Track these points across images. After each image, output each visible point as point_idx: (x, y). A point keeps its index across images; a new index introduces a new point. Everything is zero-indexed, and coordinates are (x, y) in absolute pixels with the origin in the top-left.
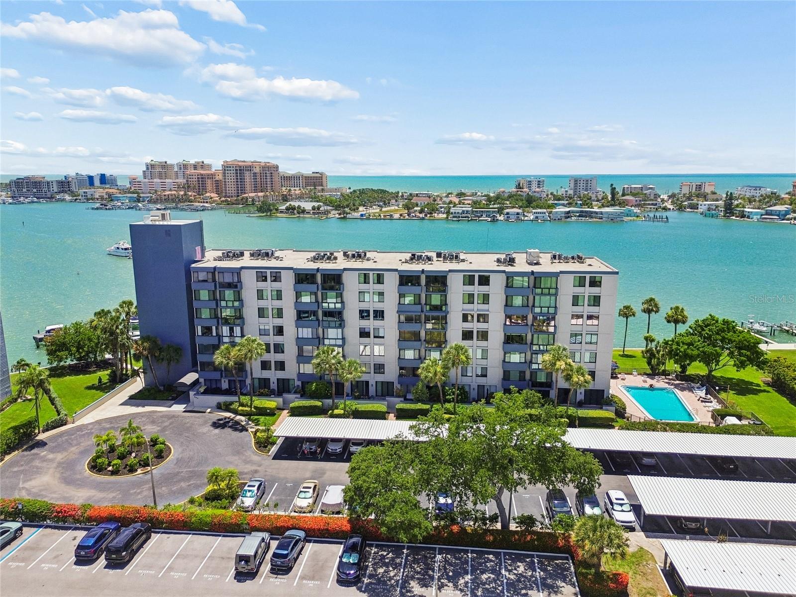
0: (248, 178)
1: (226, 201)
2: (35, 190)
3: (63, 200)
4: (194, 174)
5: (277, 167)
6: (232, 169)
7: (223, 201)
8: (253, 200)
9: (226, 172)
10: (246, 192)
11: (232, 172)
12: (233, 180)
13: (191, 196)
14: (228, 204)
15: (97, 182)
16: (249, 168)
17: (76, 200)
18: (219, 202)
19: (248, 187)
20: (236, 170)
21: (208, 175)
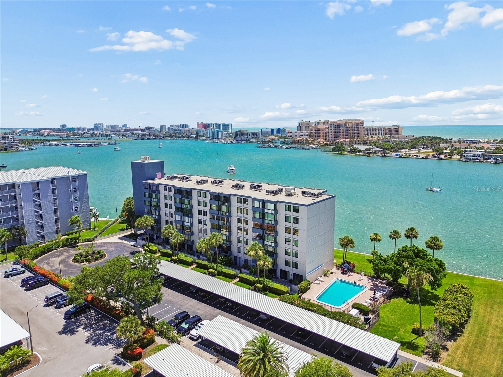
0: (342, 130)
1: (327, 144)
3: (252, 142)
4: (314, 128)
5: (363, 123)
6: (333, 125)
7: (325, 144)
8: (342, 144)
9: (330, 127)
10: (339, 138)
11: (332, 127)
12: (332, 132)
13: (310, 141)
14: (327, 146)
15: (275, 133)
16: (344, 125)
17: (258, 142)
18: (323, 144)
19: (341, 135)
20: (335, 126)
21: (321, 129)
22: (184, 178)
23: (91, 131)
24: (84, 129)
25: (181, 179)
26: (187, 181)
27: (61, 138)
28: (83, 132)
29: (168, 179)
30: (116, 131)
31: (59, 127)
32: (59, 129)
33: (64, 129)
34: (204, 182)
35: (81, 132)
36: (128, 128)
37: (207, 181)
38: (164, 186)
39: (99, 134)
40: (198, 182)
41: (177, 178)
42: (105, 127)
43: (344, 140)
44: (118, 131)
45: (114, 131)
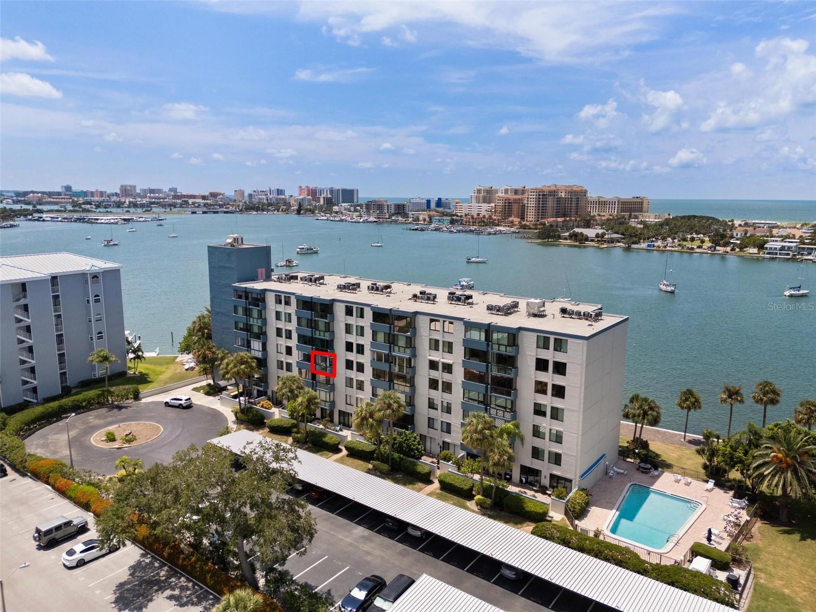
0: (550, 202)
1: (525, 226)
2: (378, 212)
3: (395, 221)
4: (501, 199)
5: (585, 192)
6: (535, 194)
8: (551, 226)
9: (530, 197)
10: (547, 216)
11: (535, 197)
12: (534, 205)
15: (433, 205)
16: (553, 193)
17: (405, 221)
19: (549, 211)
20: (539, 195)
21: (515, 200)
22: (311, 279)
23: (115, 197)
24: (102, 194)
25: (306, 280)
26: (318, 285)
27: (63, 209)
28: (101, 199)
29: (280, 280)
30: (159, 198)
31: (59, 190)
32: (59, 194)
33: (67, 193)
34: (355, 287)
35: (96, 199)
36: (178, 194)
37: (358, 285)
38: (276, 295)
39: (130, 202)
40: (342, 288)
41: (297, 279)
42: (138, 191)
43: (555, 219)
44: (162, 198)
45: (155, 199)
